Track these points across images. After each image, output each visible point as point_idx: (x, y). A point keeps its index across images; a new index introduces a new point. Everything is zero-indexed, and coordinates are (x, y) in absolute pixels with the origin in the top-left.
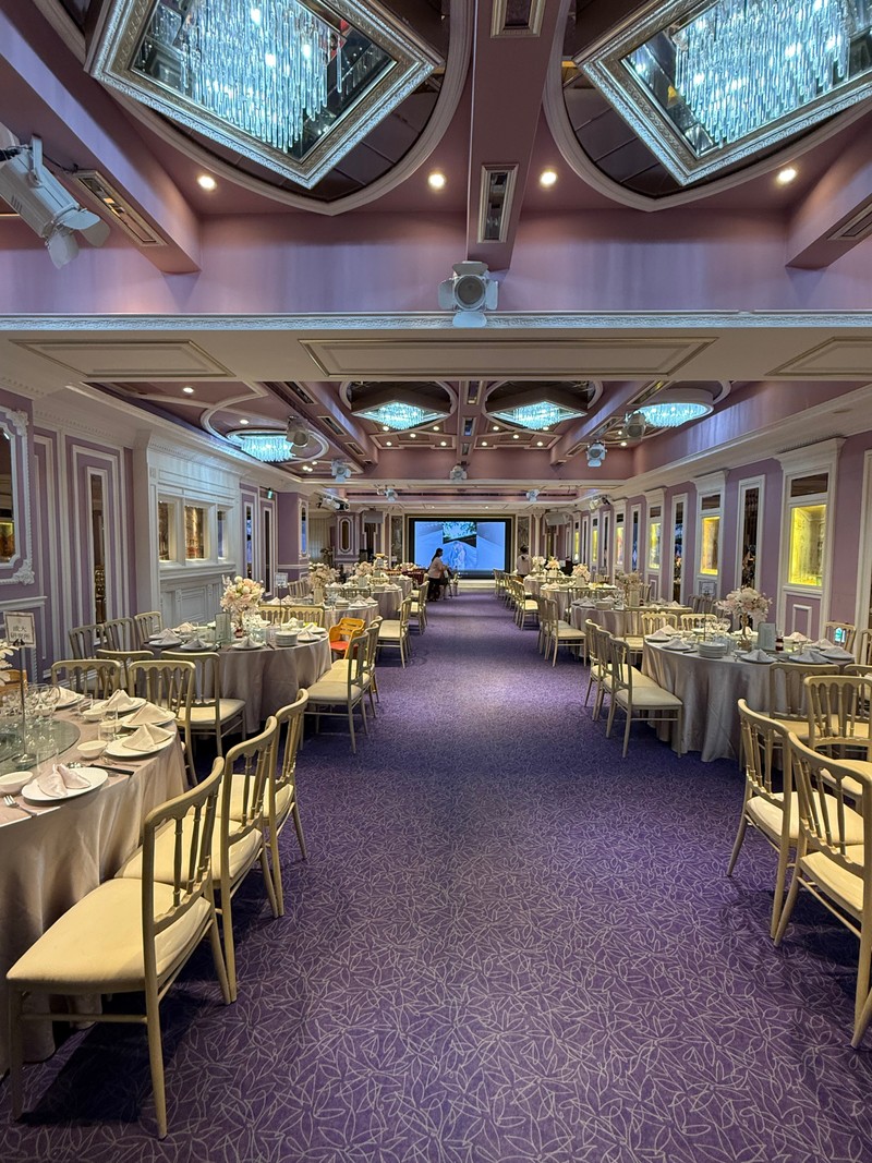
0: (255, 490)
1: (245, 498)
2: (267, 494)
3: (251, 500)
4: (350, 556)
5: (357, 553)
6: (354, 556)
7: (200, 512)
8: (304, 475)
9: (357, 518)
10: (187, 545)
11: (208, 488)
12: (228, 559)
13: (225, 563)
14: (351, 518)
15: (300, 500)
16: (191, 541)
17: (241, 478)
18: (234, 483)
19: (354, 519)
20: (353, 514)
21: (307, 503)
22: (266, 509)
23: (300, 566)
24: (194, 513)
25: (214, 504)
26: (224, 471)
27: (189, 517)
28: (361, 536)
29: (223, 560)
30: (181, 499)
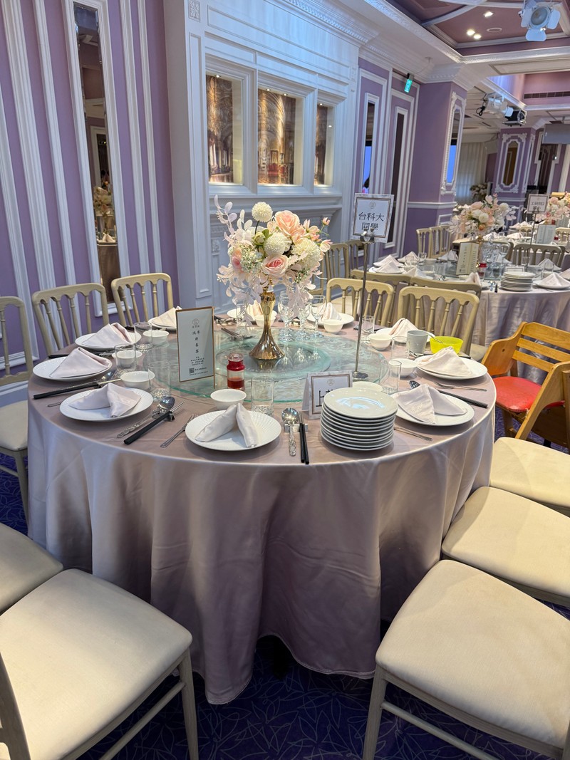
0: (384, 74)
1: (367, 86)
2: (404, 84)
3: (376, 89)
4: (513, 195)
5: (524, 190)
6: (518, 195)
7: (291, 103)
8: (466, 48)
9: (533, 137)
10: (264, 159)
11: (302, 58)
12: (333, 187)
13: (326, 193)
14: (523, 137)
15: (454, 96)
16: (272, 152)
17: (362, 48)
18: (350, 55)
19: (528, 139)
20: (528, 131)
21: (464, 102)
22: (399, 110)
23: (441, 204)
24: (281, 104)
25: (311, 90)
26: (333, 30)
27: (271, 112)
28: (534, 166)
29: (323, 189)
30: (252, 72)
